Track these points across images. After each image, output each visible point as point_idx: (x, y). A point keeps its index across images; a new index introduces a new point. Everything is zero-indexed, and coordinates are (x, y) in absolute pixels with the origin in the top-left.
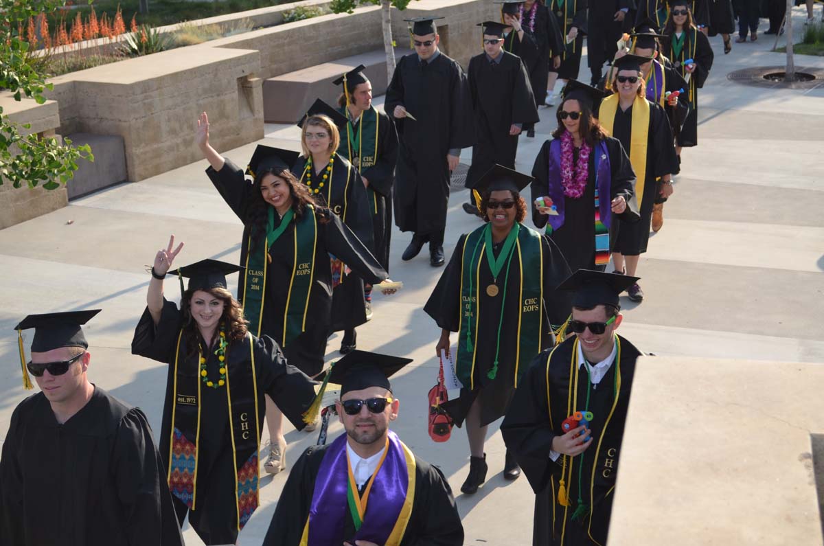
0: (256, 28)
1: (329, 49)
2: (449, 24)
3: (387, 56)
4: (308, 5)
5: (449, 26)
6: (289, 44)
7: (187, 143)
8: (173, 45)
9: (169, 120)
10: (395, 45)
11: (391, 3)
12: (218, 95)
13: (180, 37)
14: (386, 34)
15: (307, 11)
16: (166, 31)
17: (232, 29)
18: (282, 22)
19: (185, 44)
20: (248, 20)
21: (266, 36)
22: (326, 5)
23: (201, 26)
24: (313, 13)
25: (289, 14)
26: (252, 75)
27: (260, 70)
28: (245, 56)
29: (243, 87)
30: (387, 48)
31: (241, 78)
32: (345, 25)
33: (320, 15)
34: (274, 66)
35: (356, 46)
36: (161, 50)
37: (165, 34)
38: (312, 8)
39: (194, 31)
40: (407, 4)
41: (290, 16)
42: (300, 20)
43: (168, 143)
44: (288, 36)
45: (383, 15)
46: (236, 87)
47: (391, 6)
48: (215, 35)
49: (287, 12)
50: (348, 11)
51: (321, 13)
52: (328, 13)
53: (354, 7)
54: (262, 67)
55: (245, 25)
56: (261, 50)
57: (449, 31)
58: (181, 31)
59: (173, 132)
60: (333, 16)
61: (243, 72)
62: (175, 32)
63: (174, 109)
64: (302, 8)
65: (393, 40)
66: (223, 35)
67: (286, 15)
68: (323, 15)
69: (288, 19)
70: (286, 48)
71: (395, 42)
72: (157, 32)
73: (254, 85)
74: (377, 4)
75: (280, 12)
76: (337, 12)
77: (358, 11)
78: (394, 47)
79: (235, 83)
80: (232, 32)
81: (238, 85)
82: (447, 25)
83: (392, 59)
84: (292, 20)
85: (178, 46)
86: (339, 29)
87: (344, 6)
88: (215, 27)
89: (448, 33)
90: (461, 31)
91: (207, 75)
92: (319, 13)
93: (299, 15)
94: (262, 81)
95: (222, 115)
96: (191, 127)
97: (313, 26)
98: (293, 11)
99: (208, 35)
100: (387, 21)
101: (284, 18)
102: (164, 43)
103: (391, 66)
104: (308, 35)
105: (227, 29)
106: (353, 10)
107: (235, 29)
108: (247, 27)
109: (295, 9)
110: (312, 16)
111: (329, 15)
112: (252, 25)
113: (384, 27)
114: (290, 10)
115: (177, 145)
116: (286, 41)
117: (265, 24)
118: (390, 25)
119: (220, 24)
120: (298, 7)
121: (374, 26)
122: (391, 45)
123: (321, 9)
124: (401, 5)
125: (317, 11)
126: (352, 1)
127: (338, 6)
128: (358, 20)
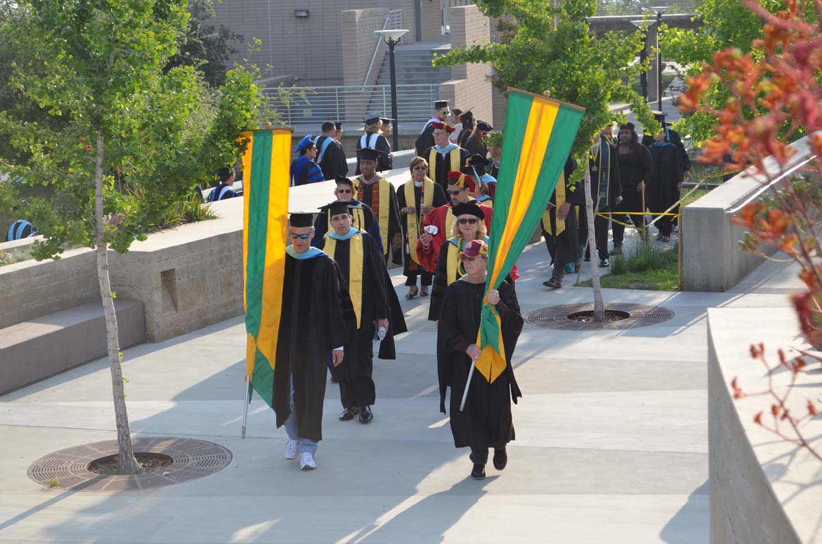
1: (24, 305)
2: (177, 268)
3: (106, 311)
5: (176, 270)
10: (115, 297)
11: (109, 244)
14: (103, 284)
22: (16, 250)
30: (105, 301)
33: (9, 263)
35: (57, 300)
40: (129, 245)
45: (99, 259)
47: (108, 249)
50: (53, 256)
51: (11, 261)
52: (20, 260)
53: (61, 251)
57: (177, 277)
60: (33, 263)
65: (112, 291)
68: (13, 263)
74: (90, 247)
76: (39, 259)
77: (66, 255)
82: (174, 270)
83: (112, 314)
87: (47, 250)
89: (175, 279)
90: (191, 277)
92: (8, 260)
100: (104, 268)
103: (111, 323)
106: (58, 254)
111: (22, 263)
113: (100, 275)
118: (107, 272)
121: (86, 272)
123: (10, 255)
124: (121, 247)
125: (4, 258)
126: (59, 245)
127: (40, 251)
128: (61, 267)
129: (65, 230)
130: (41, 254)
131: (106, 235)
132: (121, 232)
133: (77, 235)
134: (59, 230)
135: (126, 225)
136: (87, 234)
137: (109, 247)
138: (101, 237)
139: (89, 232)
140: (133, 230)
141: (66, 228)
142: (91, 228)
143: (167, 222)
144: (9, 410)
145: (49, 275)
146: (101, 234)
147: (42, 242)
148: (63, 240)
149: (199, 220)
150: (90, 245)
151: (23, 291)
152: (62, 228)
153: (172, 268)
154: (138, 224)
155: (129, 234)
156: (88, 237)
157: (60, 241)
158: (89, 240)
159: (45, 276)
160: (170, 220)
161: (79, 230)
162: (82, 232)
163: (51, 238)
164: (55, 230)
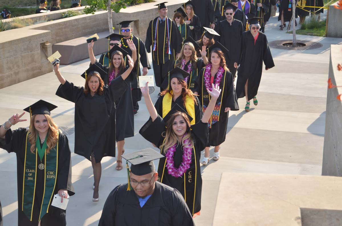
0: (49, 20)
1: (84, 30)
2: (140, 20)
4: (74, 10)
5: (139, 20)
6: (65, 28)
7: (16, 74)
8: (10, 28)
9: (7, 63)
10: (114, 29)
12: (31, 51)
13: (13, 24)
14: (110, 24)
15: (73, 13)
16: (6, 21)
17: (38, 21)
18: (62, 18)
19: (15, 27)
20: (45, 17)
21: (53, 24)
22: (82, 10)
23: (23, 19)
24: (76, 14)
25: (65, 14)
26: (47, 42)
27: (51, 40)
28: (44, 33)
29: (43, 48)
30: (110, 30)
31: (42, 43)
32: (91, 19)
33: (79, 15)
34: (58, 38)
35: (96, 29)
36: (4, 30)
37: (6, 23)
38: (75, 11)
39: (20, 21)
40: (120, 10)
41: (65, 15)
42: (70, 17)
43: (7, 74)
44: (64, 24)
45: (109, 15)
46: (40, 48)
47: (112, 11)
48: (30, 24)
49: (64, 13)
50: (92, 13)
52: (83, 14)
53: (95, 11)
54: (52, 39)
55: (44, 19)
56: (52, 31)
57: (140, 23)
58: (13, 21)
59: (9, 68)
60: (85, 15)
61: (43, 41)
62: (11, 21)
63: (10, 58)
64: (71, 11)
65: (113, 27)
66: (34, 24)
67: (63, 15)
68: (81, 15)
69: (64, 17)
70: (63, 30)
71: (114, 27)
72: (2, 22)
73: (48, 47)
74: (105, 10)
75: (61, 13)
76: (87, 13)
77: (97, 13)
78: (114, 30)
79: (39, 46)
80: (38, 22)
81: (41, 47)
82: (138, 20)
84: (66, 17)
85: (12, 28)
86: (88, 21)
87: (90, 11)
88: (30, 20)
89: (139, 23)
90: (145, 23)
91: (26, 42)
93: (70, 15)
94: (52, 45)
95: (33, 61)
96: (18, 66)
97: (76, 20)
98: (67, 13)
99: (26, 23)
100: (110, 18)
101: (63, 16)
102: (5, 27)
104: (74, 24)
105: (35, 21)
106: (94, 13)
107: (39, 21)
108: (45, 20)
109: (68, 12)
110: (75, 15)
111: (83, 15)
112: (47, 19)
113: (109, 20)
114: (65, 12)
115: (11, 74)
116: (63, 27)
117: (54, 18)
118: (112, 19)
119: (32, 18)
120: (69, 11)
121: (104, 20)
122: (112, 29)
123: (80, 12)
124: (117, 11)
125: (78, 13)
126: (94, 9)
127: (88, 10)
128: (97, 17)
129: (96, 3)
130: (87, 11)
131: (111, 6)
132: (117, 5)
133: (101, 5)
134: (94, 3)
135: (119, 2)
136: (104, 5)
137: (113, 10)
138: (110, 6)
139: (105, 4)
140: (121, 4)
141: (97, 2)
142: (106, 3)
143: (137, 2)
144: (76, 68)
145: (93, 20)
146: (110, 5)
147: (88, 8)
148: (96, 7)
149: (149, 2)
150: (105, 9)
151: (83, 25)
152: (95, 2)
153: (138, 19)
154: (123, 2)
155: (120, 6)
156: (105, 6)
157: (95, 7)
158: (105, 7)
159: (92, 20)
160: (138, 2)
161: (101, 3)
162: (102, 4)
163: (91, 6)
164: (93, 3)
